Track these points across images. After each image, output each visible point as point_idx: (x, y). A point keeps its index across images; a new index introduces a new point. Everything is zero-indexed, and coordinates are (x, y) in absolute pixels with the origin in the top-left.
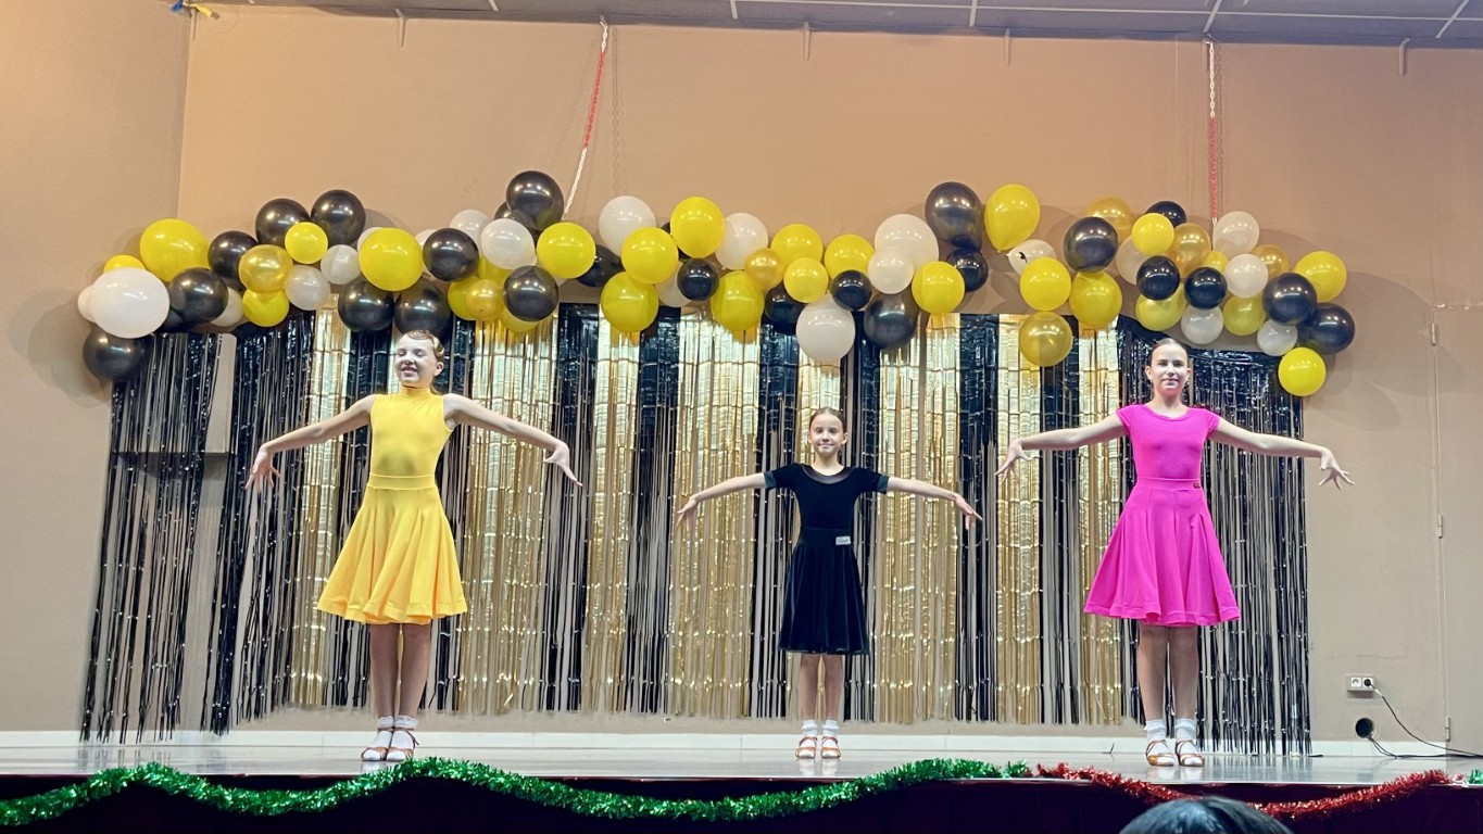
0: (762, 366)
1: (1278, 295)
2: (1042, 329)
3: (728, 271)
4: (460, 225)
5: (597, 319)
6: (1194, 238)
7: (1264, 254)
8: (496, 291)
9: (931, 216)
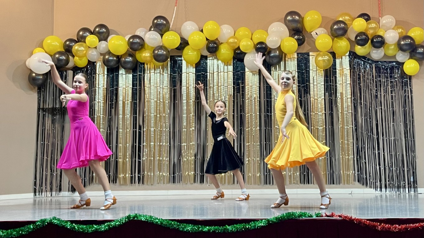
0: (233, 73)
1: (402, 43)
2: (323, 58)
3: (222, 43)
4: (138, 33)
5: (181, 60)
6: (373, 25)
7: (397, 29)
8: (150, 54)
9: (286, 22)
